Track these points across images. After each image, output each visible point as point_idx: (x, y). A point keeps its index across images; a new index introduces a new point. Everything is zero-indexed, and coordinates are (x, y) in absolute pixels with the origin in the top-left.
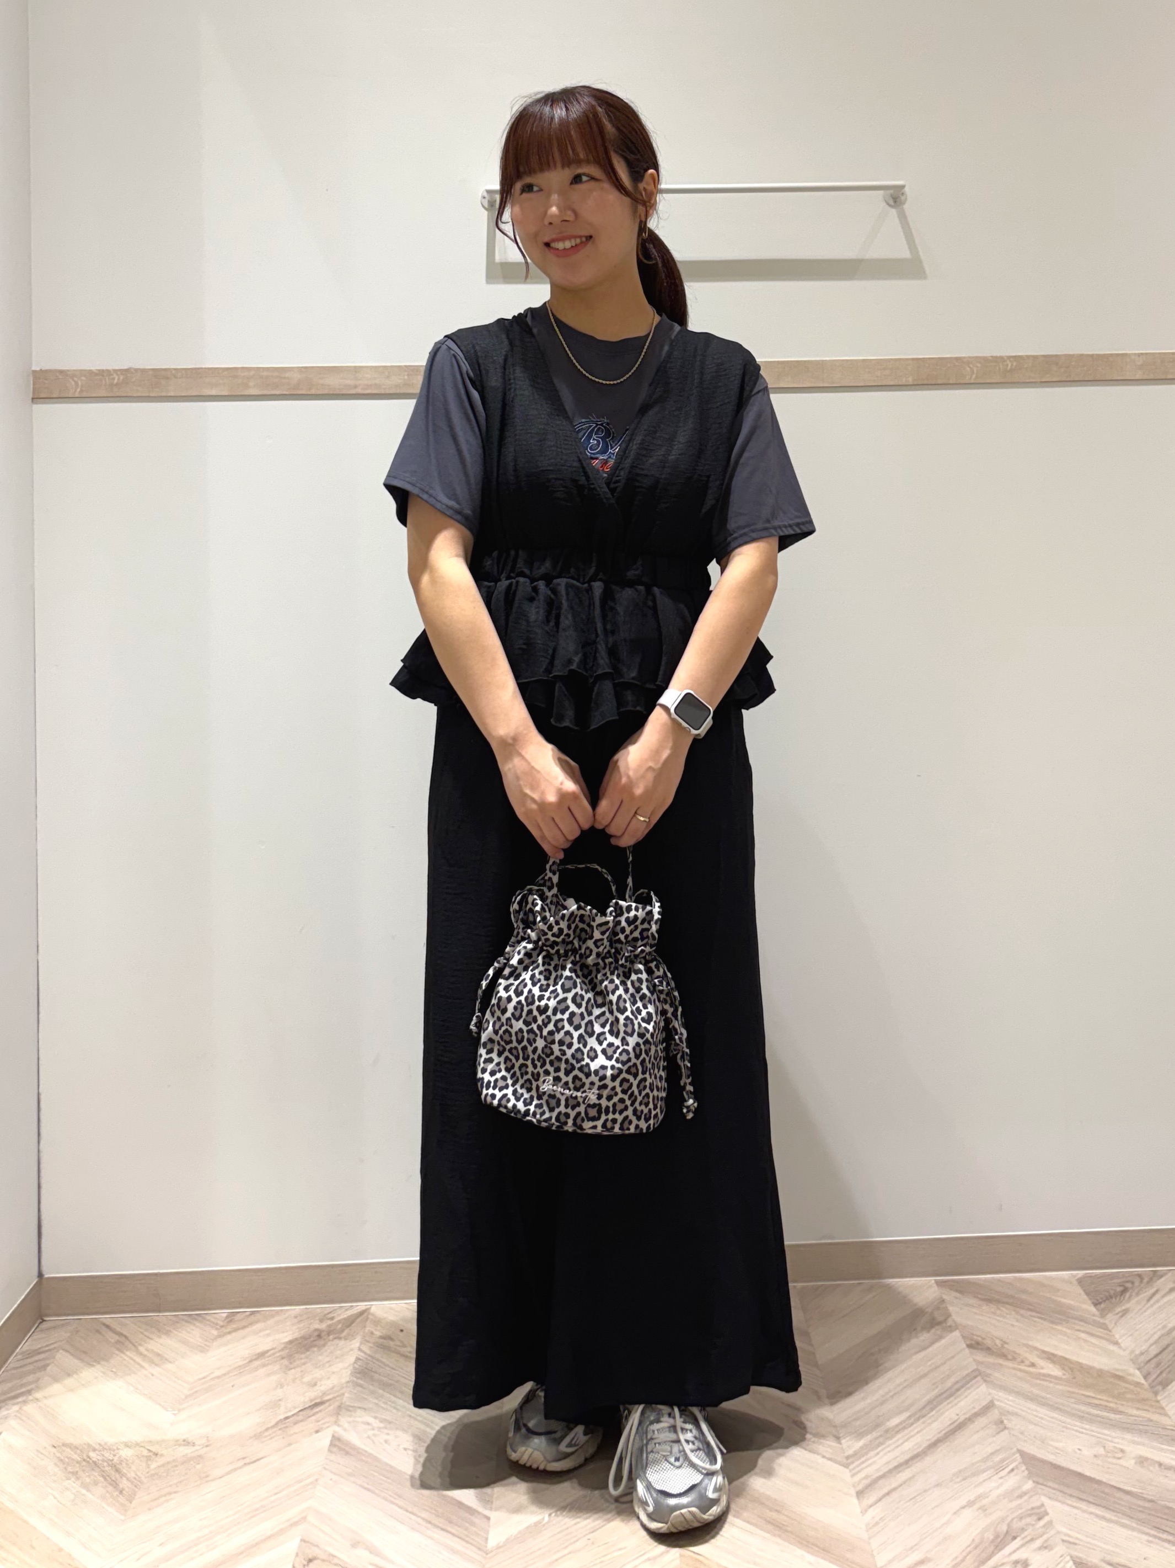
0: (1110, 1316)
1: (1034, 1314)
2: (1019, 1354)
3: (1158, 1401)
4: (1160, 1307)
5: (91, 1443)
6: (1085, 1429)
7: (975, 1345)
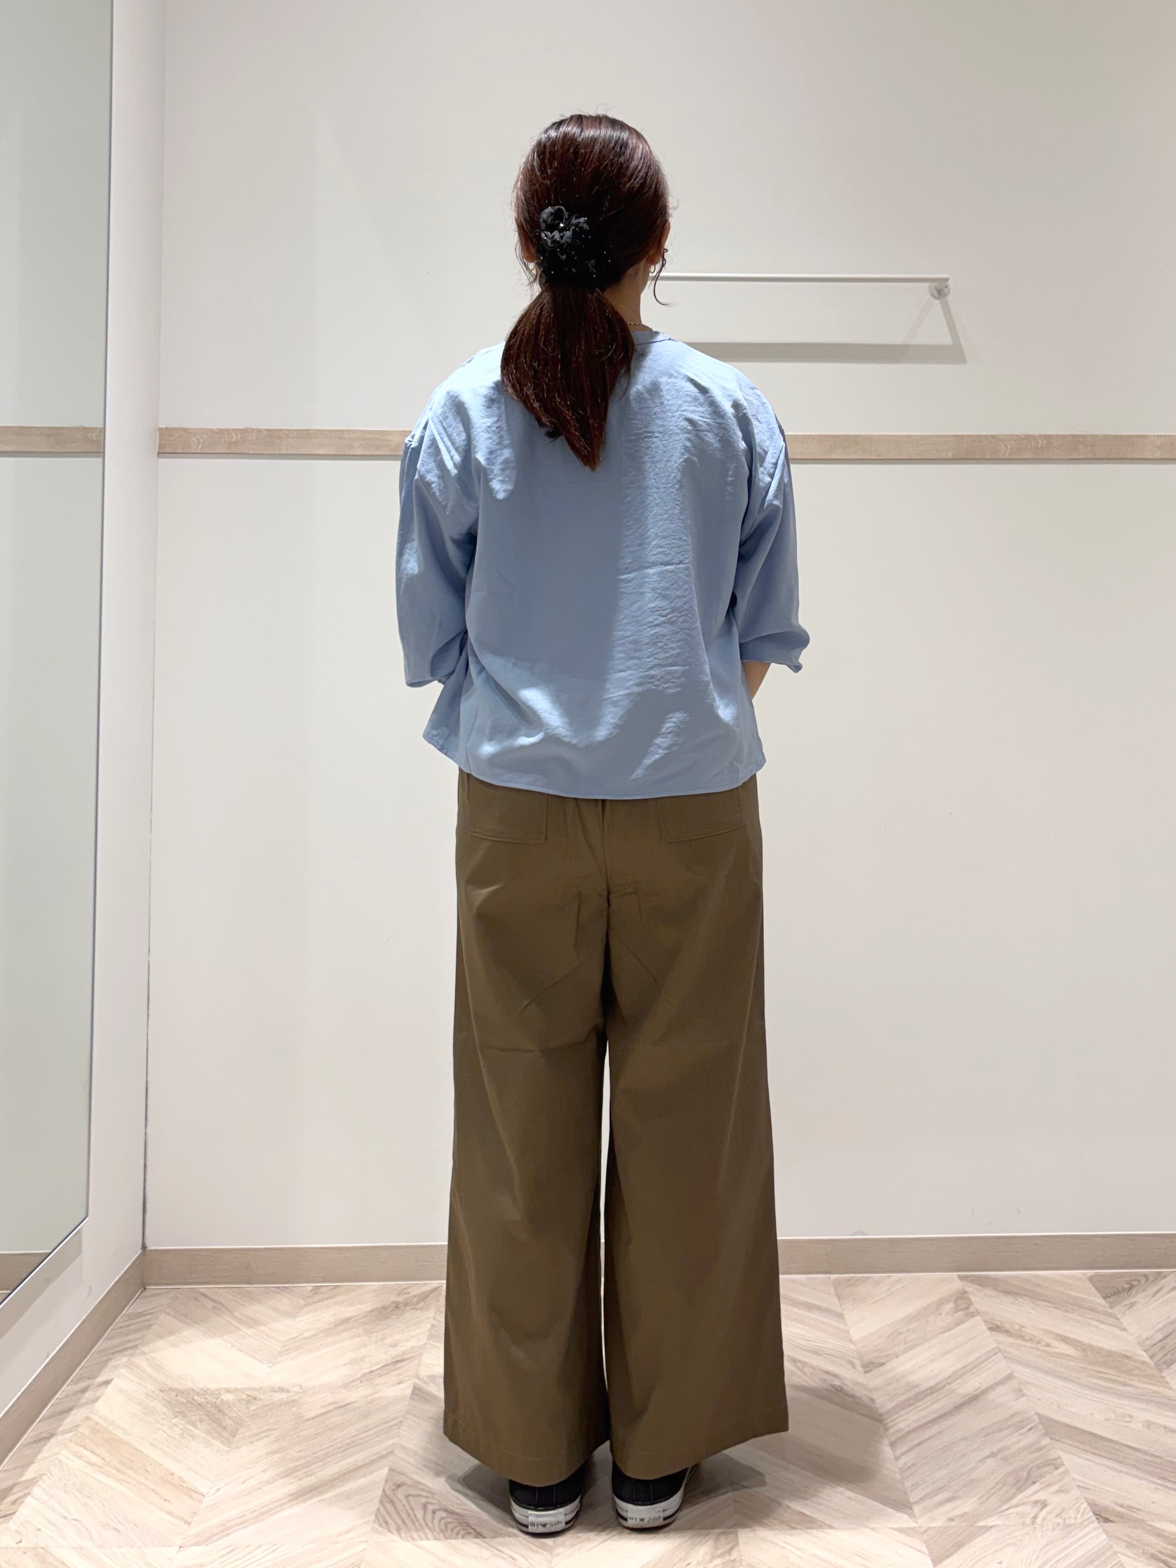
0: (1117, 1308)
1: (1050, 1305)
2: (1035, 1336)
3: (1163, 1377)
4: (1164, 1301)
5: (195, 1388)
6: (1097, 1398)
7: (995, 1328)
